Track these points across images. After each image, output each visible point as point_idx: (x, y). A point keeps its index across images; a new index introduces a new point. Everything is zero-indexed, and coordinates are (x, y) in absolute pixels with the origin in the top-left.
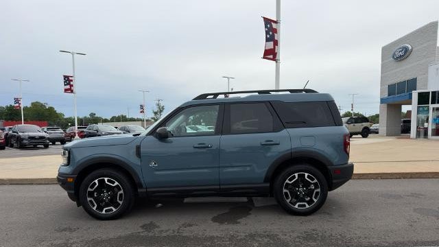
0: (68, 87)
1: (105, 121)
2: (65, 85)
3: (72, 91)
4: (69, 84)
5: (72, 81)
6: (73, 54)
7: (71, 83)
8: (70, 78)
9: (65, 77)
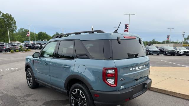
0: (126, 29)
1: (159, 43)
2: (125, 29)
3: (127, 31)
4: (127, 28)
5: (128, 26)
6: (130, 15)
7: (128, 28)
8: (127, 26)
9: (125, 25)
